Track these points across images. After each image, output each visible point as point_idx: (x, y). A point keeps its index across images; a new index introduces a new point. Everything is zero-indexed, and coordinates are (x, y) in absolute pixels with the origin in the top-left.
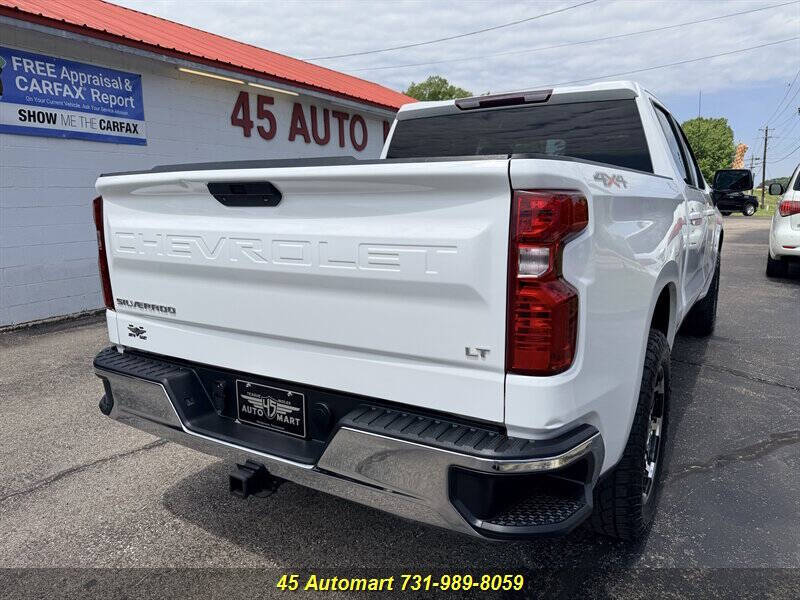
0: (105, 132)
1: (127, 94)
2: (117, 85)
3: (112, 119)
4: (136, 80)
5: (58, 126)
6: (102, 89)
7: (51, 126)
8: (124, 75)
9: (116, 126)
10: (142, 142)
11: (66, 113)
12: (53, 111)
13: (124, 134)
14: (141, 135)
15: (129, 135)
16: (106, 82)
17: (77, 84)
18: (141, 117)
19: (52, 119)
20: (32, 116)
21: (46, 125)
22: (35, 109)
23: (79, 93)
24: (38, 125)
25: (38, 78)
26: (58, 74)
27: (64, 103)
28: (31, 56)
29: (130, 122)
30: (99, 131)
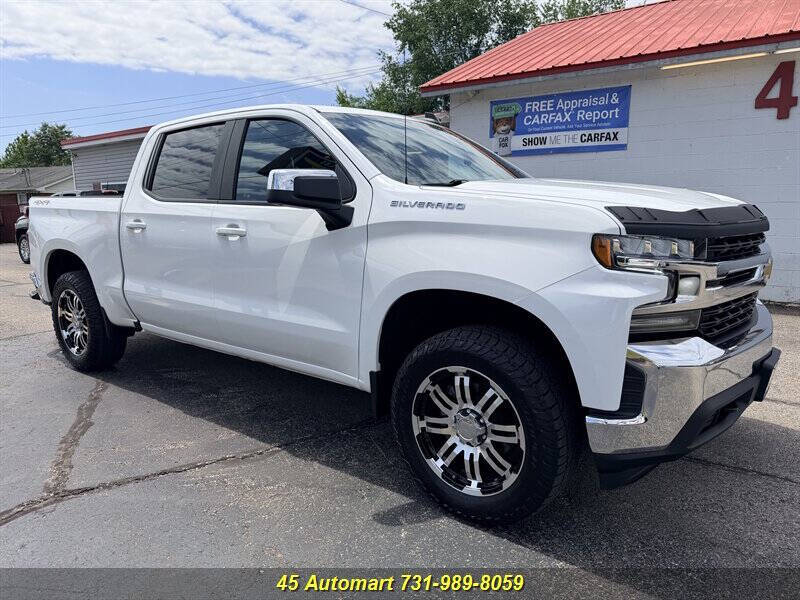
0: (585, 144)
1: (610, 107)
2: (603, 101)
3: (593, 132)
4: (625, 93)
5: (548, 145)
6: (587, 109)
7: (543, 147)
8: (611, 91)
9: (598, 137)
10: (623, 147)
11: (553, 135)
12: (544, 135)
13: (604, 142)
14: (621, 140)
15: (608, 142)
16: (595, 101)
17: (568, 111)
18: (623, 122)
19: (543, 141)
20: (531, 142)
21: (539, 147)
22: (533, 136)
23: (567, 117)
24: (534, 147)
25: (540, 114)
26: (555, 106)
27: (553, 127)
28: (539, 99)
29: (611, 131)
30: (580, 144)
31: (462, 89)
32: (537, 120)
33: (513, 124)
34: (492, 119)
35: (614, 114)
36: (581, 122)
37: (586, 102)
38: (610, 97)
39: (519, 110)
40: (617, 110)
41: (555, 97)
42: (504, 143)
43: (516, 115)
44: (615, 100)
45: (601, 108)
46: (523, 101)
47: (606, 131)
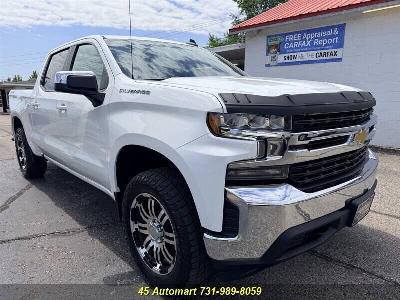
0: (319, 59)
1: (333, 37)
2: (329, 33)
3: (323, 52)
4: (342, 28)
5: (298, 60)
6: (320, 39)
7: (295, 61)
8: (334, 27)
9: (326, 55)
10: (340, 60)
11: (300, 54)
12: (296, 54)
13: (329, 58)
14: (339, 56)
15: (332, 58)
16: (325, 34)
17: (309, 40)
18: (341, 45)
19: (295, 57)
20: (288, 58)
21: (293, 61)
22: (290, 55)
23: (309, 43)
24: (290, 61)
25: (293, 42)
26: (302, 38)
27: (301, 50)
28: (293, 34)
29: (333, 51)
30: (315, 59)
31: (250, 30)
32: (292, 46)
33: (279, 49)
34: (268, 45)
35: (335, 40)
36: (316, 46)
37: (320, 35)
38: (334, 31)
39: (282, 41)
40: (337, 38)
41: (302, 33)
42: (274, 59)
43: (281, 43)
44: (336, 32)
45: (328, 38)
46: (284, 35)
47: (331, 51)
